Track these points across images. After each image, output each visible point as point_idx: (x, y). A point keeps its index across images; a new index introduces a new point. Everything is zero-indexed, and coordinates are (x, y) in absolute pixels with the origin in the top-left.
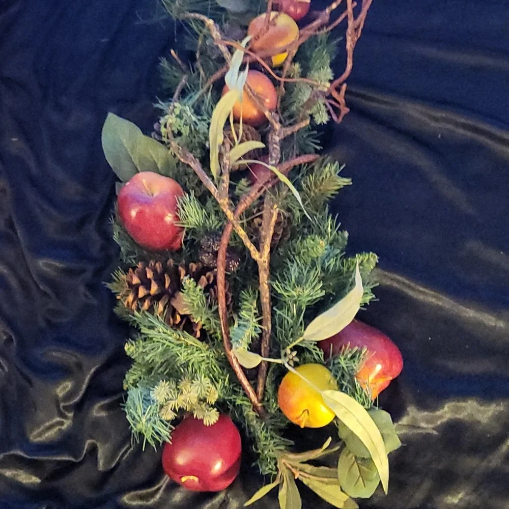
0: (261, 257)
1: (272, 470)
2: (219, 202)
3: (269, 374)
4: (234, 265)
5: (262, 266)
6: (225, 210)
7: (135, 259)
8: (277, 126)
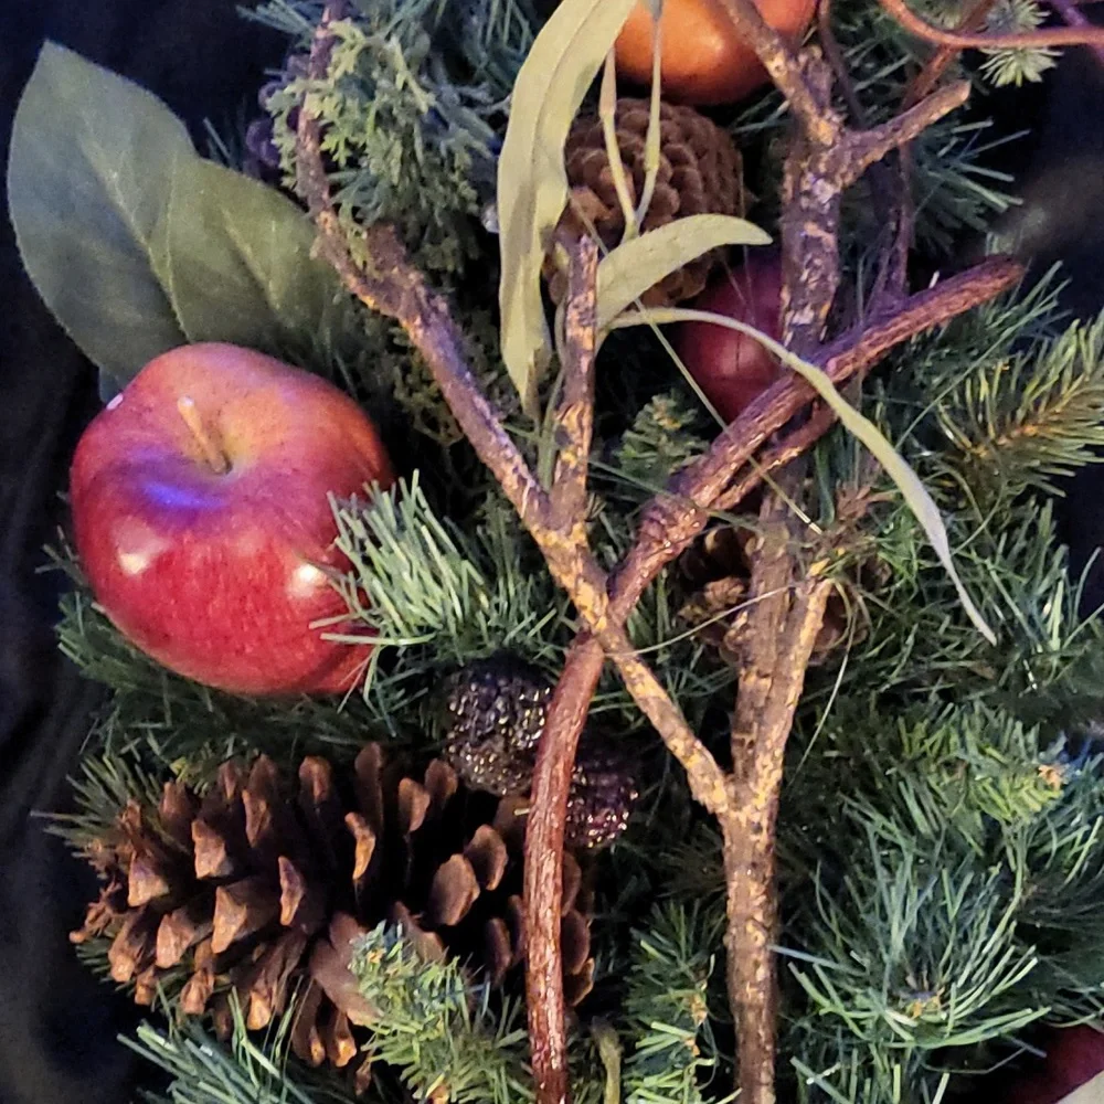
0: (737, 802)
2: (540, 539)
4: (608, 827)
5: (742, 843)
6: (567, 582)
7: (158, 734)
8: (825, 128)
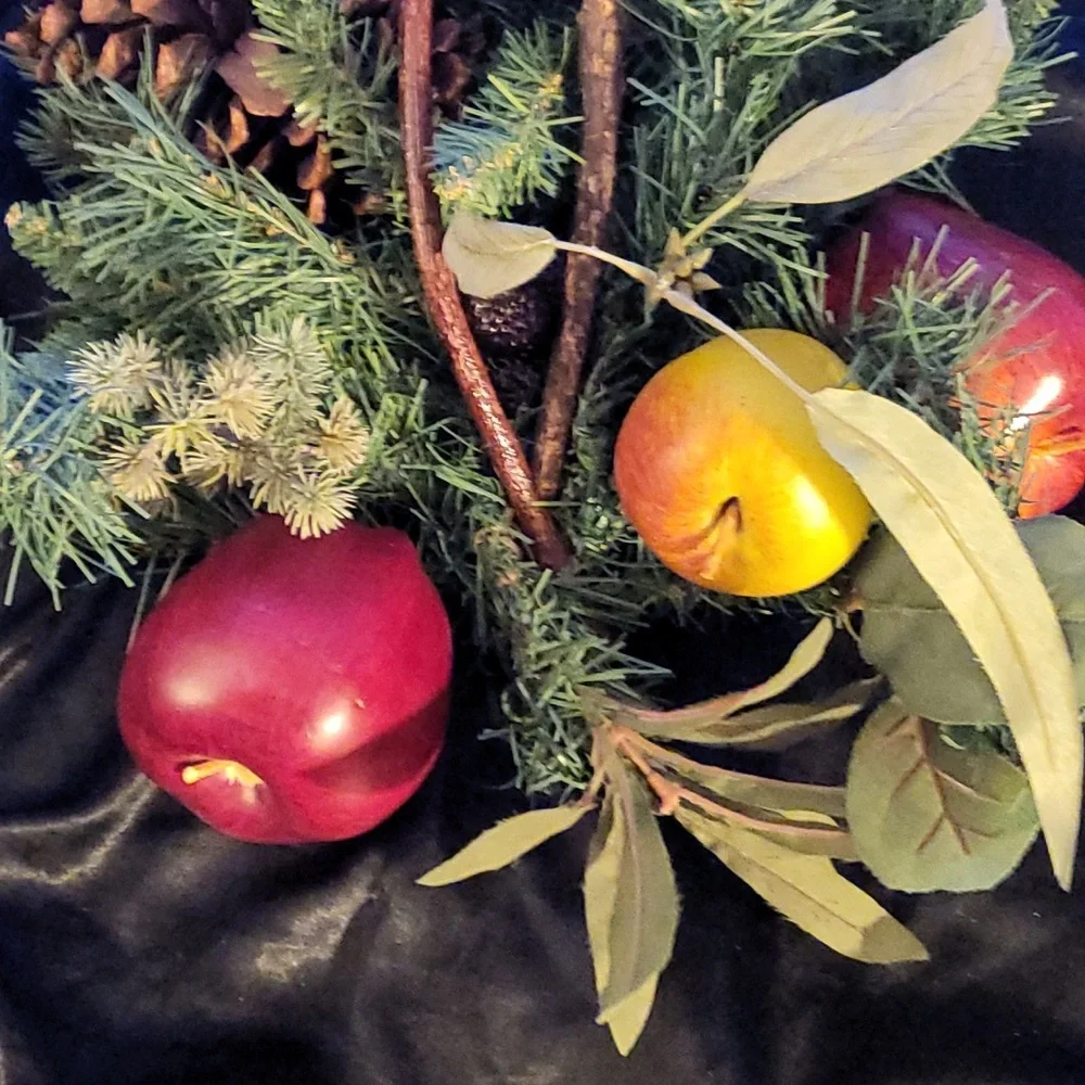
1: (568, 772)
3: (589, 387)
